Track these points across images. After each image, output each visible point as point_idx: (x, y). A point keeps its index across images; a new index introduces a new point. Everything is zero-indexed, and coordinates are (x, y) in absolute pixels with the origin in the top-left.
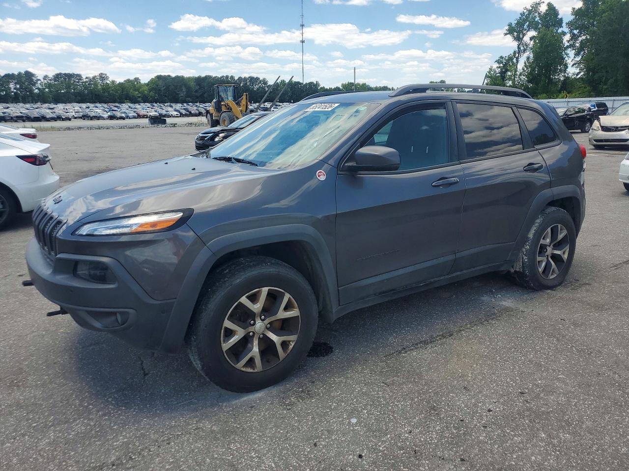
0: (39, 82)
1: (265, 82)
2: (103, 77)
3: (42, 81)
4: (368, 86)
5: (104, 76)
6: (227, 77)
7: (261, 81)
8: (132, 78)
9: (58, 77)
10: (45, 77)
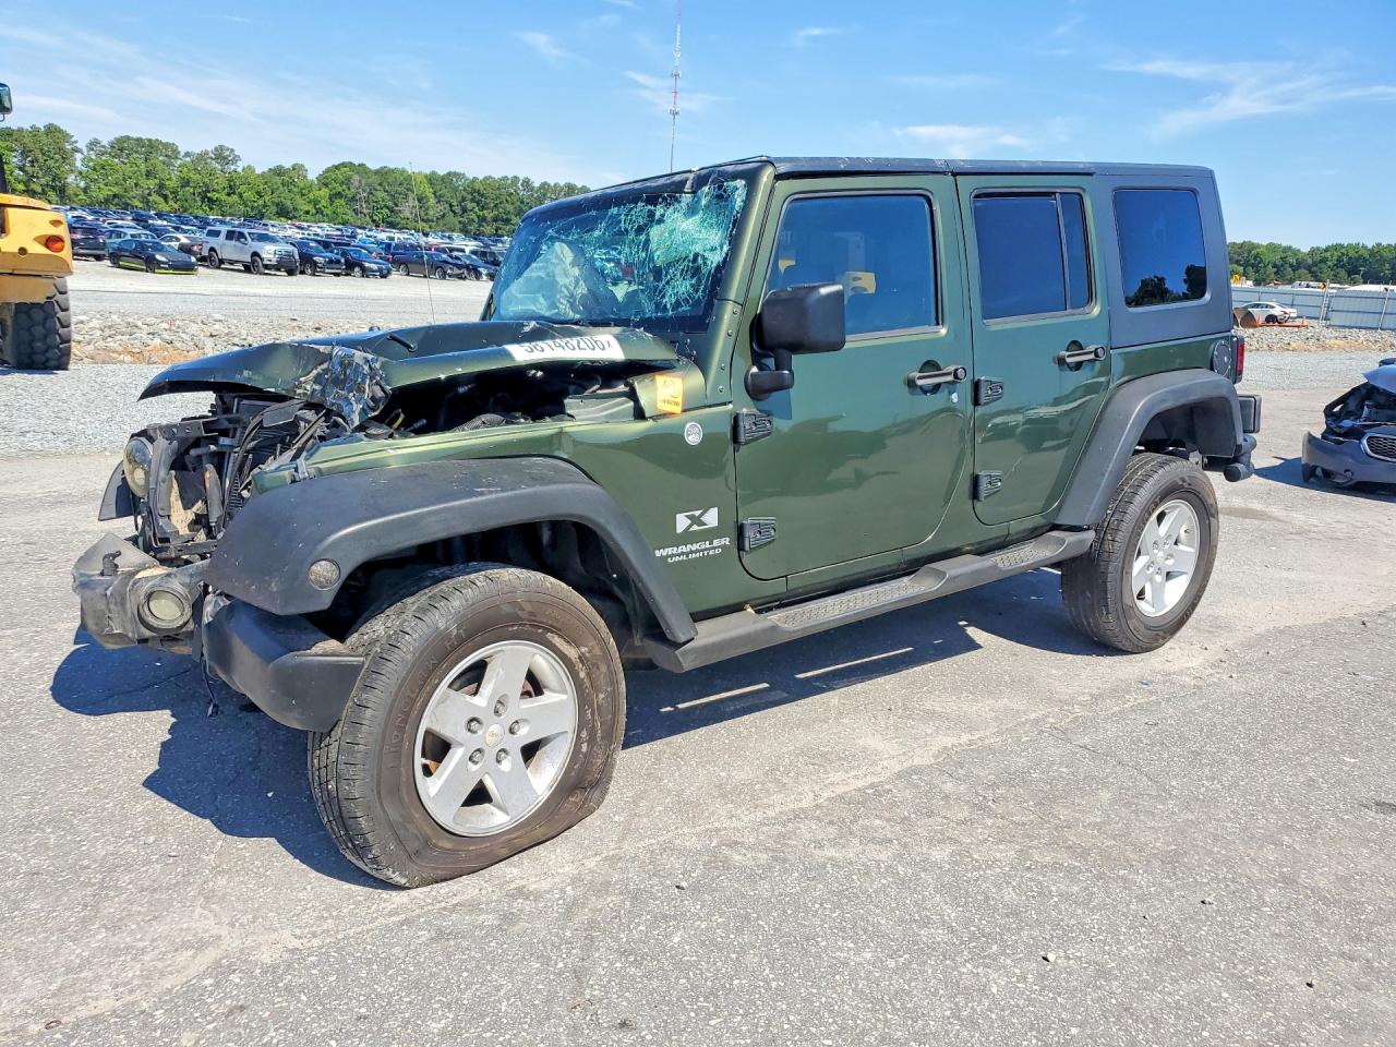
0: (78, 156)
3: (86, 153)
9: (122, 146)
10: (93, 144)
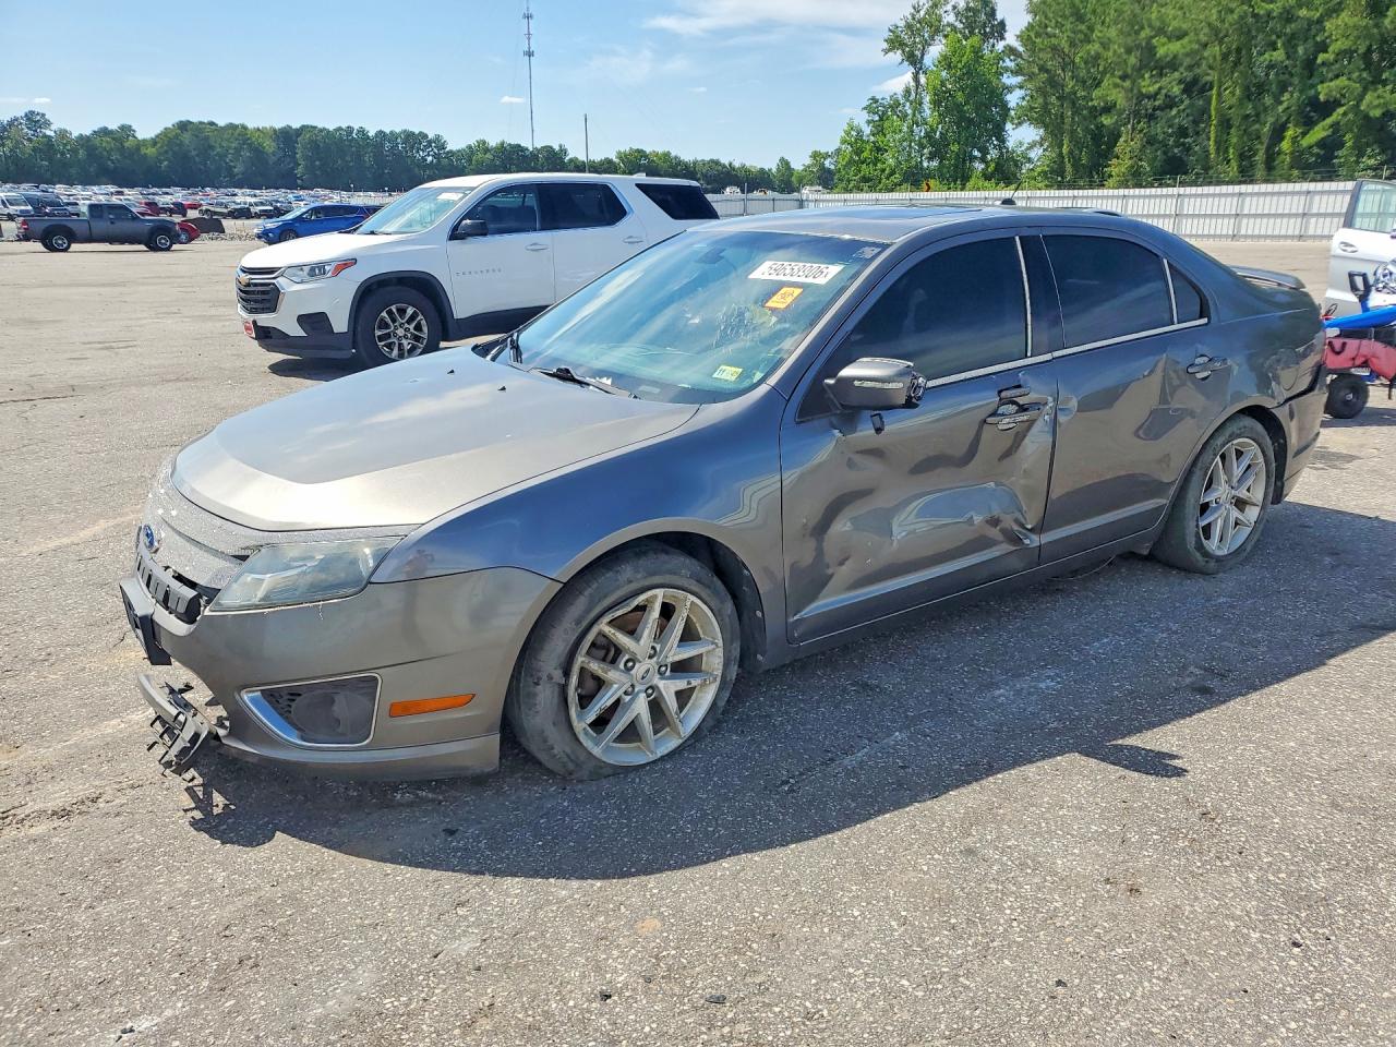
1: (439, 143)
2: (36, 122)
4: (676, 157)
5: (38, 118)
6: (350, 130)
7: (430, 142)
8: (113, 126)
